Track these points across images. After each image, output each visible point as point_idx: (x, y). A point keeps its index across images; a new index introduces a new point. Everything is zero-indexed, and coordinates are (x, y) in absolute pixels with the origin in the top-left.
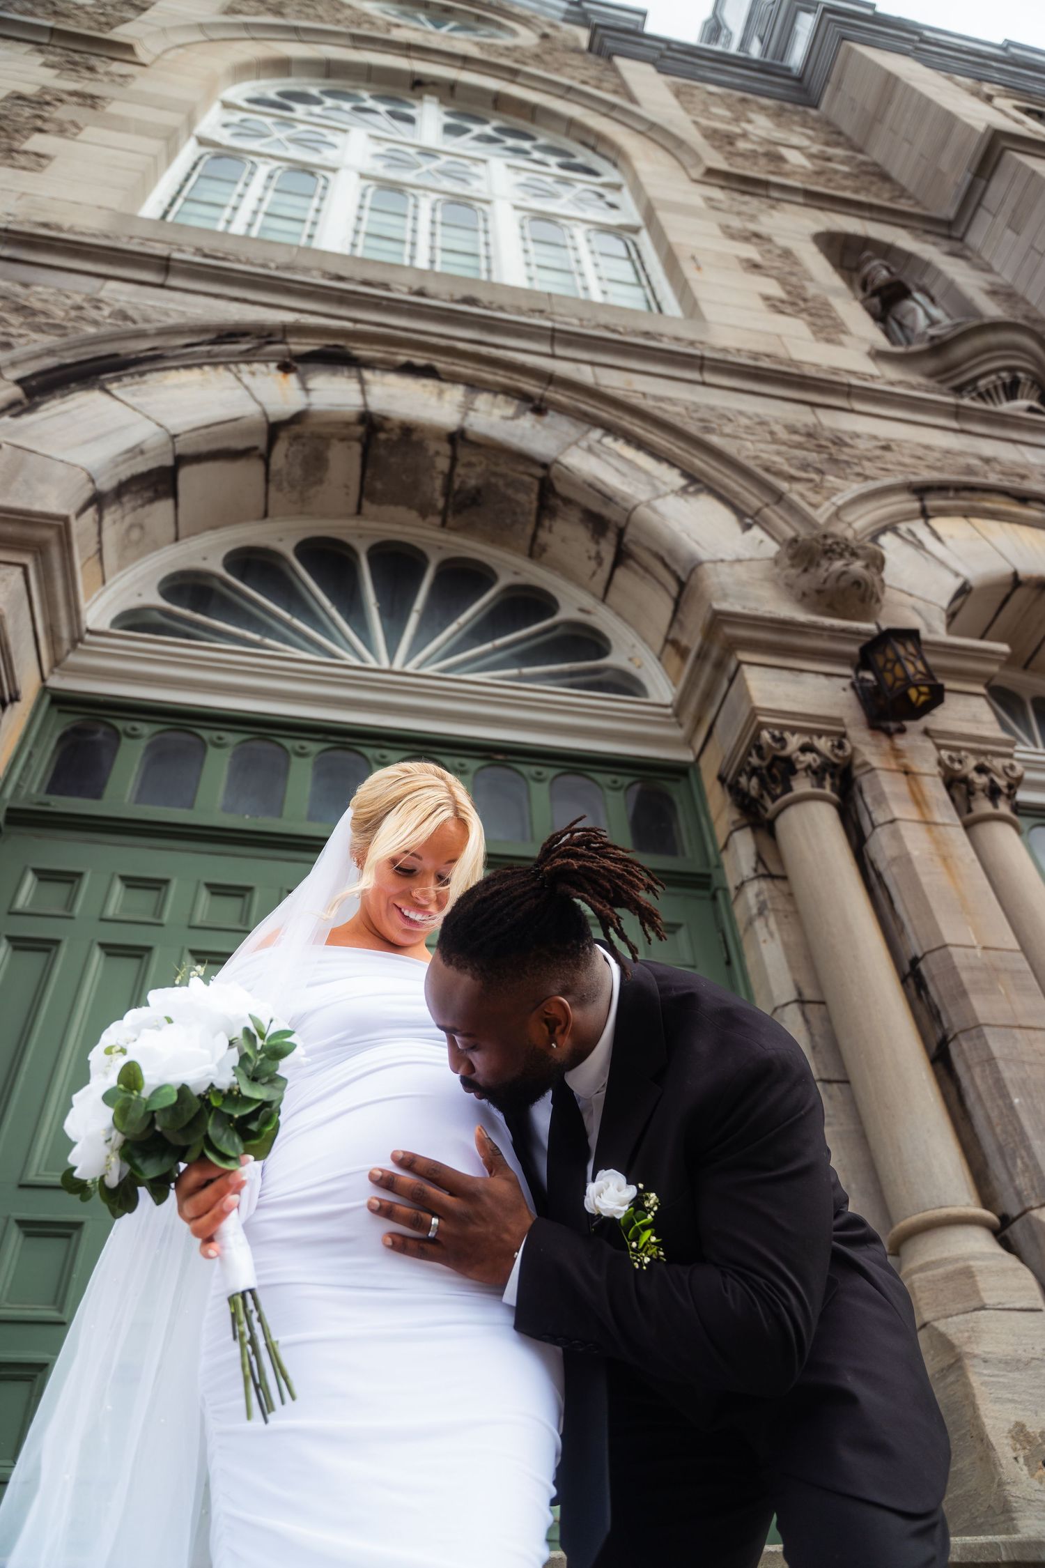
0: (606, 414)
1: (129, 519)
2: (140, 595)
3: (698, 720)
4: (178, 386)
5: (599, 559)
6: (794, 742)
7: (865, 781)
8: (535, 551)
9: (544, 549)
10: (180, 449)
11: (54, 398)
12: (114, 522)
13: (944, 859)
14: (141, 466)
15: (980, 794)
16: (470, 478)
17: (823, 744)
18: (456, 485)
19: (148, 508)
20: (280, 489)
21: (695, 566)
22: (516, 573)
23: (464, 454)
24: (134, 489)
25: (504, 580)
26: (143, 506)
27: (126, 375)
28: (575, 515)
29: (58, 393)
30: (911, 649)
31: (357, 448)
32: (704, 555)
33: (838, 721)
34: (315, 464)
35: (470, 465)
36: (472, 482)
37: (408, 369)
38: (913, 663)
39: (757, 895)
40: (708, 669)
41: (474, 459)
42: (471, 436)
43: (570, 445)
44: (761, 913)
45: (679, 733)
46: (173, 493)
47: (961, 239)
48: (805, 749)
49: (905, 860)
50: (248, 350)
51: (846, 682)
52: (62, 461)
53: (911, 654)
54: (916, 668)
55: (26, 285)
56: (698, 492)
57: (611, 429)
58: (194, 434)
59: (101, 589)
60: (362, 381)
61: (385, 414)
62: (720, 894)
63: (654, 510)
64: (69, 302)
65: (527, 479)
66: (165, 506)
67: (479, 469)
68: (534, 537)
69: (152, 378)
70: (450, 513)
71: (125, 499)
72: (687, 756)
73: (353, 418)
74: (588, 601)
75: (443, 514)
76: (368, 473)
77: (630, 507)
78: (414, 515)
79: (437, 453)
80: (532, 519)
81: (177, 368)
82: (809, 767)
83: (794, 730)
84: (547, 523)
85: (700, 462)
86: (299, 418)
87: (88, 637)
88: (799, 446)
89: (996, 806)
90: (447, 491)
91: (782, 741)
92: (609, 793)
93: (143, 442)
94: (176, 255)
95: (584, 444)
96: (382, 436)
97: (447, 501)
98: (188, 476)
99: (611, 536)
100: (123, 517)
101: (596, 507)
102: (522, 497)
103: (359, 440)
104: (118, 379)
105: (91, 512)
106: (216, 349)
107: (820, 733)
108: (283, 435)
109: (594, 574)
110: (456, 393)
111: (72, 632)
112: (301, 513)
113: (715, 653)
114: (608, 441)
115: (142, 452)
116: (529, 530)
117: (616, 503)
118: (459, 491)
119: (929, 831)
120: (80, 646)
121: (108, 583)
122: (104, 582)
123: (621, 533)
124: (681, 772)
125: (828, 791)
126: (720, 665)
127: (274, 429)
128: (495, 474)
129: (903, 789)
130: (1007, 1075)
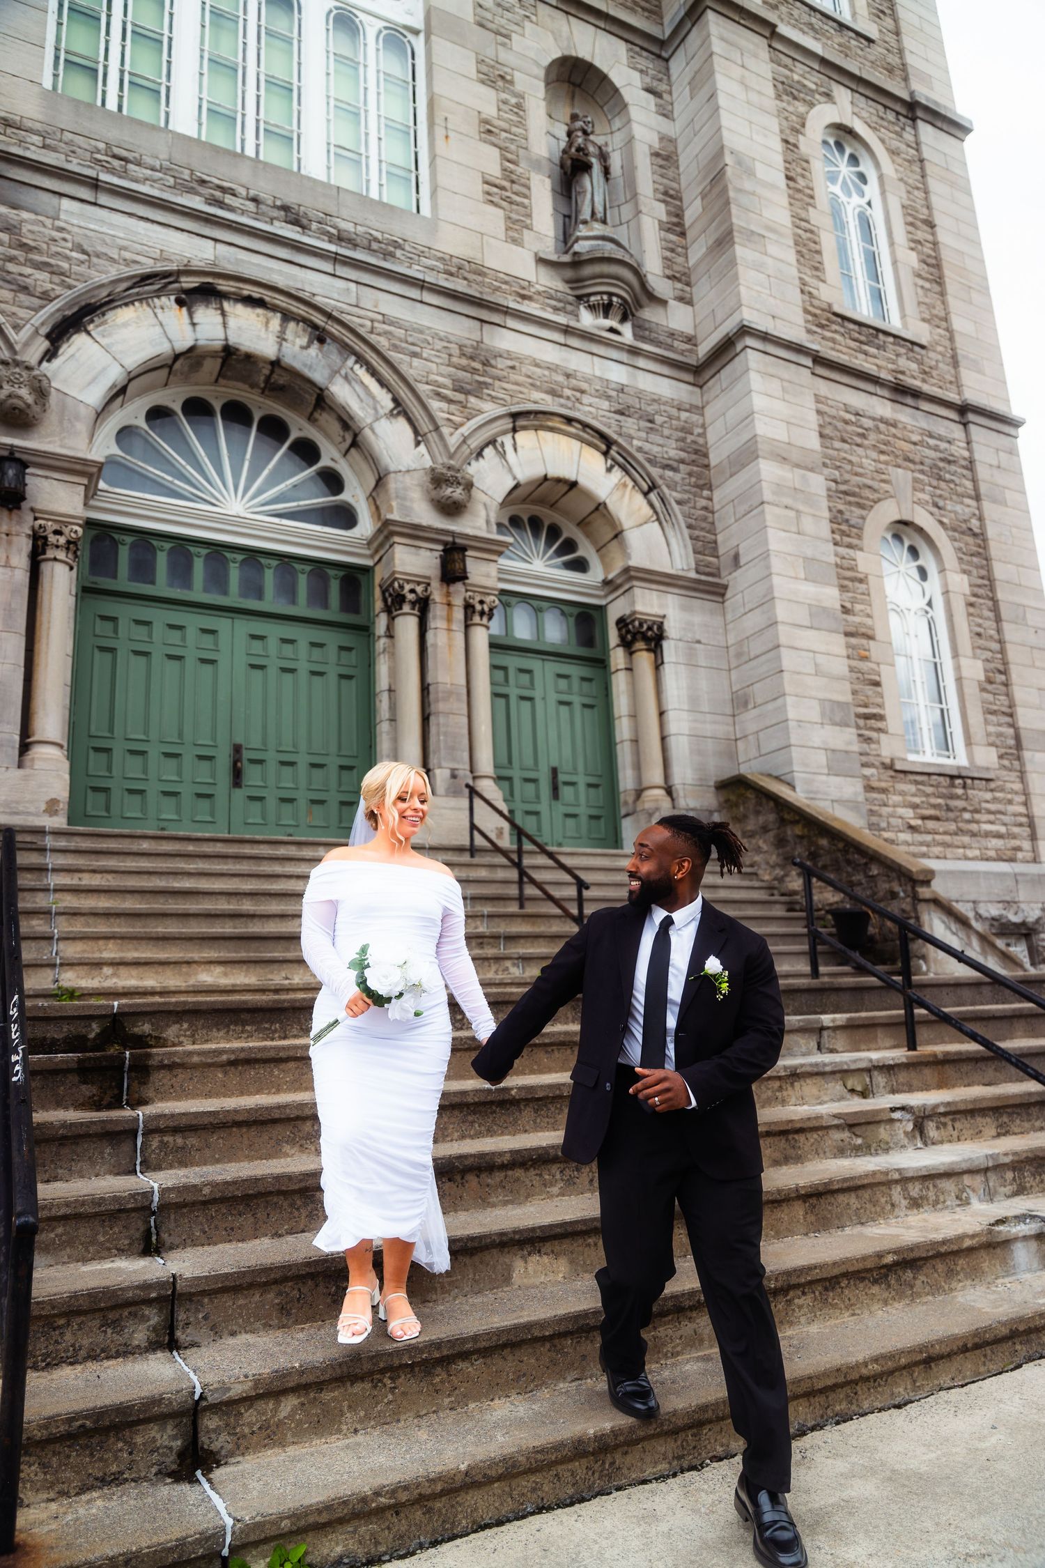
0: (356, 345)
2: (108, 447)
3: (376, 551)
4: (125, 325)
5: (344, 439)
6: (407, 587)
7: (432, 607)
8: (311, 419)
9: (316, 421)
10: (132, 375)
11: (64, 344)
13: (449, 647)
14: (115, 391)
15: (477, 614)
16: (280, 380)
17: (419, 589)
18: (272, 381)
20: (175, 377)
21: (388, 473)
22: (300, 430)
23: (277, 370)
27: (95, 318)
28: (334, 415)
29: (66, 339)
31: (220, 361)
32: (392, 468)
33: (429, 578)
34: (196, 366)
35: (281, 375)
36: (281, 382)
37: (249, 301)
39: (384, 644)
40: (381, 538)
41: (283, 373)
42: (283, 364)
43: (335, 372)
44: (383, 653)
45: (368, 552)
46: (124, 392)
47: (667, 60)
48: (412, 591)
49: (435, 646)
50: (159, 290)
51: (437, 554)
52: (82, 402)
56: (399, 413)
57: (360, 359)
58: (138, 367)
60: (223, 314)
61: (237, 345)
62: (371, 637)
63: (372, 430)
65: (311, 390)
66: (120, 398)
67: (286, 378)
68: (312, 414)
69: (110, 315)
70: (266, 391)
72: (370, 563)
73: (220, 347)
74: (337, 455)
75: (263, 389)
76: (224, 369)
77: (361, 426)
78: (246, 387)
79: (264, 366)
80: (312, 407)
81: (120, 306)
82: (411, 599)
83: (408, 582)
84: (319, 411)
85: (404, 393)
86: (192, 349)
87: (98, 493)
88: (464, 369)
89: (481, 620)
90: (267, 382)
91: (402, 587)
93: (115, 380)
95: (343, 372)
96: (234, 357)
97: (265, 386)
98: (132, 385)
99: (351, 433)
101: (345, 418)
102: (307, 396)
103: (222, 356)
104: (92, 321)
106: (141, 290)
107: (419, 583)
108: (182, 357)
109: (341, 444)
110: (275, 324)
111: (93, 493)
112: (185, 390)
113: (385, 533)
114: (357, 367)
115: (115, 386)
116: (309, 410)
117: (354, 420)
118: (273, 384)
119: (450, 634)
120: (95, 497)
123: (355, 435)
124: (367, 570)
125: (416, 612)
126: (387, 538)
127: (177, 357)
128: (294, 383)
129: (445, 613)
130: (442, 729)
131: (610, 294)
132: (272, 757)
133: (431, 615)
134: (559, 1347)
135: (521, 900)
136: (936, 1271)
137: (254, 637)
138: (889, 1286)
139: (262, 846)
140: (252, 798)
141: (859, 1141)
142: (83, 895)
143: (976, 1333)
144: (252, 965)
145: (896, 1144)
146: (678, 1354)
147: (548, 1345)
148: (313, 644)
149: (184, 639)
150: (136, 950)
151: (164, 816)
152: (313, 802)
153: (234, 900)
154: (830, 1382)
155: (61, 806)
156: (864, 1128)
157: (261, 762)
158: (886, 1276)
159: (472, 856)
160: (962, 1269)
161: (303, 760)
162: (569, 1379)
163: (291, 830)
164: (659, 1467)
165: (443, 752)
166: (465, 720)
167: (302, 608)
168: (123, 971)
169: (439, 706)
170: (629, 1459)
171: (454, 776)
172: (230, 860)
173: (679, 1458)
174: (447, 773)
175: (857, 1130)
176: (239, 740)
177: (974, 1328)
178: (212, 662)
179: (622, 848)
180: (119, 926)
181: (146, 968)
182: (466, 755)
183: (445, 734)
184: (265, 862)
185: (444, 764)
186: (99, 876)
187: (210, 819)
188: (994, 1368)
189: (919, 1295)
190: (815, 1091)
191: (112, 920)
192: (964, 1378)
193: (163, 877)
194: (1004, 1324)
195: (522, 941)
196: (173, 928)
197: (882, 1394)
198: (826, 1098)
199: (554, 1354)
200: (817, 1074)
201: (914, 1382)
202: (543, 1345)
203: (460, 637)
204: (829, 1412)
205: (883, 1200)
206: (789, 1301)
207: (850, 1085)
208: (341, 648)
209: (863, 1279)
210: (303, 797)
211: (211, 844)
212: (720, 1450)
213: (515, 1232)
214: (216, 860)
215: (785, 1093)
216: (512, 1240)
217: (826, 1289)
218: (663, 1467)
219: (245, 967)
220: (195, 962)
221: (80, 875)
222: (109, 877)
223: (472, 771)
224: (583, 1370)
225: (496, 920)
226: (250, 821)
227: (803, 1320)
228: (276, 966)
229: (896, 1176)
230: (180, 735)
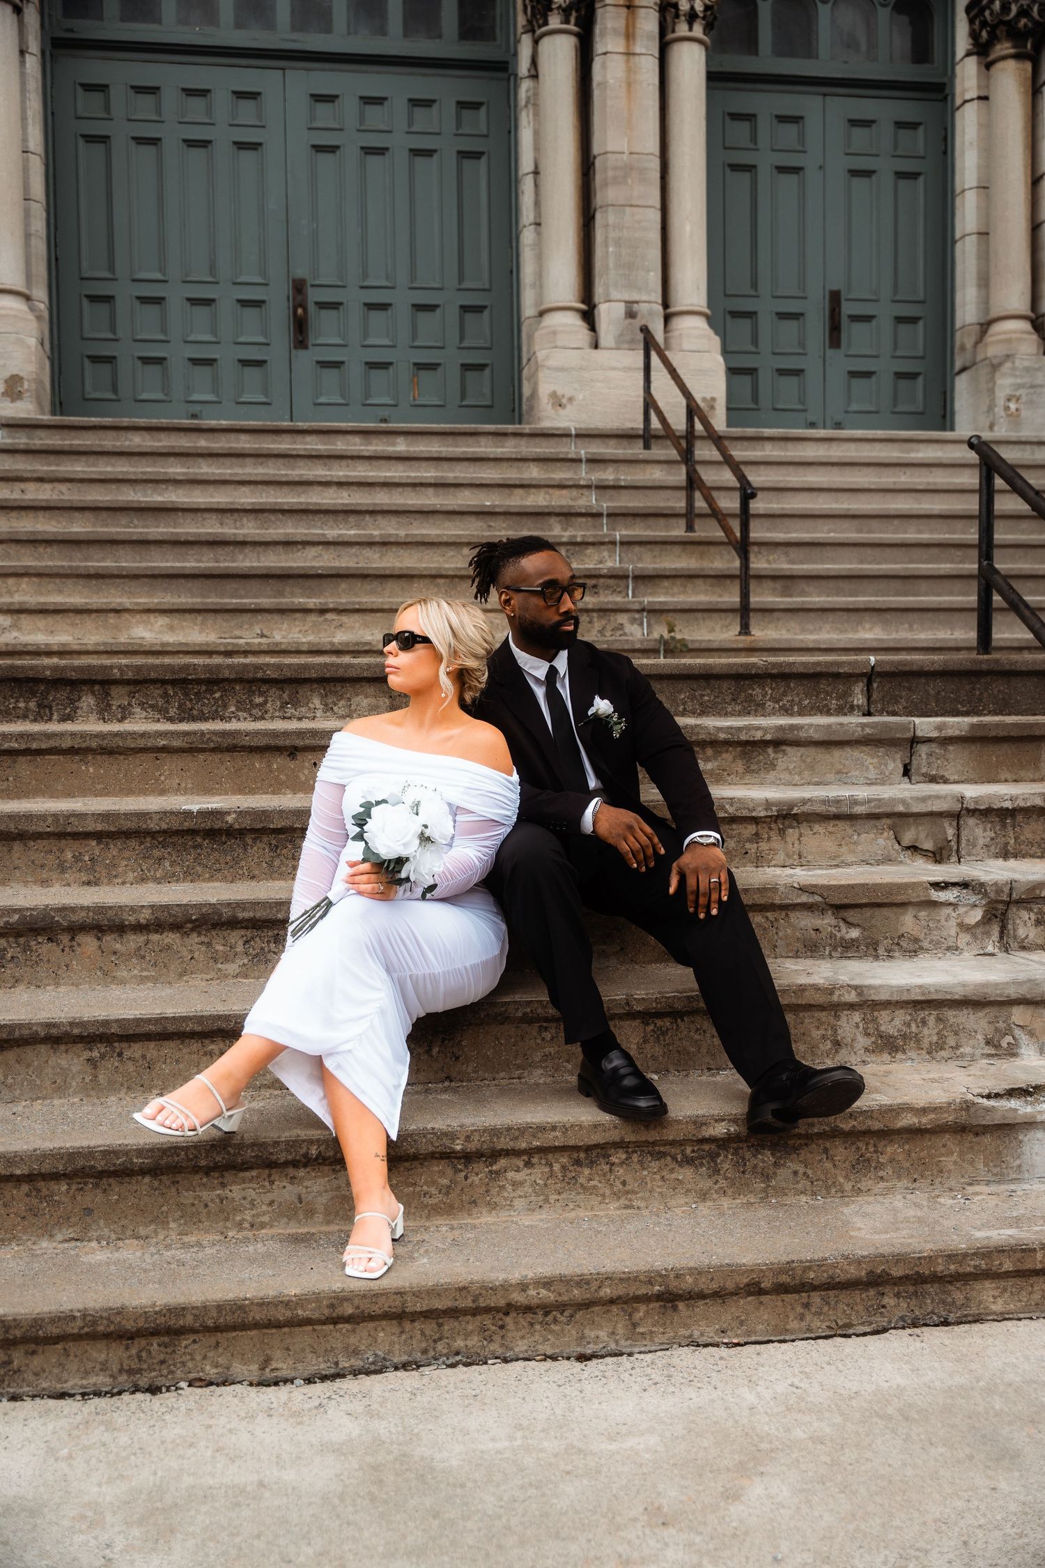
7: (600, 14)
13: (629, 85)
15: (683, 18)
39: (527, 91)
44: (526, 106)
49: (603, 84)
62: (512, 78)
82: (560, 7)
89: (691, 29)
119: (628, 61)
125: (572, 27)
129: (620, 24)
130: (612, 235)
132: (354, 298)
133: (597, 30)
134: (45, 1192)
135: (690, 517)
136: (830, 1158)
137: (318, 98)
138: (717, 1171)
139: (309, 438)
140: (324, 364)
141: (854, 933)
142: (14, 514)
143: (787, 1268)
144: (211, 616)
145: (937, 944)
146: (263, 1226)
147: (25, 1188)
148: (415, 103)
149: (209, 110)
150: (60, 592)
151: (195, 397)
152: (420, 366)
153: (228, 520)
154: (440, 1304)
155: (26, 385)
156: (868, 912)
157: (335, 306)
158: (713, 1157)
159: (647, 446)
160: (891, 1161)
161: (402, 300)
162: (59, 1237)
163: (385, 412)
164: (93, 1379)
165: (612, 273)
166: (656, 216)
167: (394, 42)
168: (25, 620)
169: (606, 194)
170: (36, 1362)
171: (631, 315)
172: (248, 460)
173: (131, 1372)
174: (620, 309)
175: (852, 915)
176: (300, 272)
177: (784, 1259)
178: (254, 146)
179: (952, 429)
180: (51, 558)
181: (58, 617)
182: (655, 278)
183: (618, 242)
184: (301, 463)
185: (615, 294)
186: (48, 486)
187: (262, 399)
188: (820, 1325)
189: (782, 1192)
190: (829, 845)
191: (41, 549)
192: (749, 1333)
193: (139, 487)
194: (859, 1262)
195: (666, 583)
196: (127, 561)
197: (557, 1335)
198: (850, 858)
199: (35, 1201)
200: (837, 817)
201: (635, 1325)
202: (18, 1187)
203: (649, 66)
204: (440, 1347)
205: (817, 1034)
206: (497, 1173)
207: (908, 838)
208: (462, 105)
209: (661, 1156)
210: (404, 358)
211: (233, 436)
212: (211, 1372)
213: (71, 1024)
214: (228, 461)
215: (764, 846)
216: (67, 1034)
217: (578, 1162)
218: (102, 1380)
219: (200, 618)
220: (127, 610)
221: (22, 485)
222: (63, 487)
223: (666, 305)
224: (86, 1229)
225: (637, 549)
226: (323, 400)
227: (519, 1203)
228: (246, 617)
229: (852, 997)
230: (212, 269)
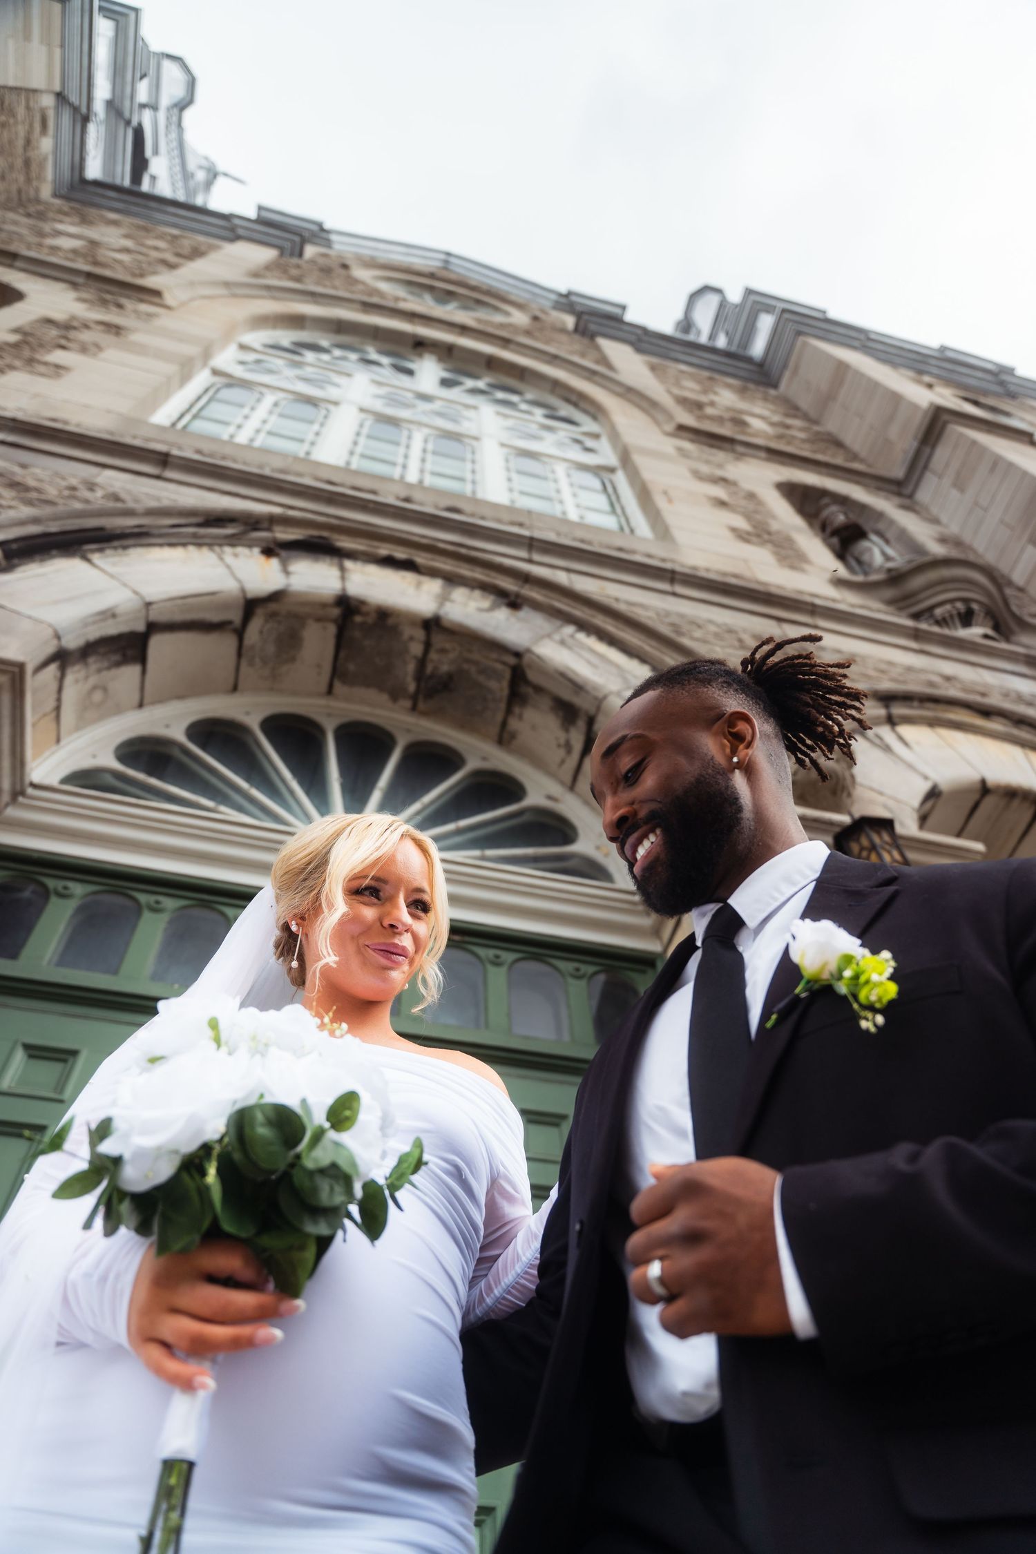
0: (579, 612)
1: (93, 680)
2: (94, 756)
4: (162, 562)
5: (568, 747)
8: (504, 738)
9: (513, 736)
10: (154, 616)
11: (33, 561)
12: (77, 681)
14: (112, 629)
16: (442, 663)
18: (429, 669)
19: (115, 672)
20: (251, 664)
22: (484, 759)
23: (438, 640)
24: (102, 650)
25: (472, 764)
26: (109, 668)
27: (109, 548)
28: (546, 703)
29: (37, 557)
30: (886, 837)
31: (332, 629)
34: (289, 642)
35: (443, 651)
36: (445, 668)
37: (389, 562)
38: (889, 852)
41: (448, 646)
42: (445, 623)
43: (543, 637)
45: (645, 922)
46: (142, 659)
47: (911, 496)
50: (233, 536)
52: (30, 617)
53: (887, 843)
54: (892, 856)
55: (24, 466)
57: (583, 626)
58: (168, 604)
59: (54, 748)
60: (342, 569)
61: (363, 598)
64: (64, 483)
65: (499, 666)
66: (131, 673)
67: (452, 656)
68: (504, 724)
69: (135, 552)
70: (421, 697)
71: (91, 660)
72: (654, 946)
73: (331, 600)
74: (556, 789)
75: (415, 698)
76: (342, 654)
77: (600, 695)
78: (384, 698)
79: (411, 638)
80: (503, 706)
81: (161, 545)
84: (517, 710)
86: (276, 596)
87: (30, 791)
90: (420, 675)
92: (571, 981)
93: (116, 606)
94: (175, 452)
95: (557, 637)
96: (358, 619)
97: (418, 687)
98: (158, 646)
99: (581, 724)
100: (87, 678)
101: (567, 695)
102: (493, 684)
103: (335, 621)
104: (101, 550)
105: (53, 669)
106: (202, 531)
108: (260, 613)
109: (563, 762)
110: (434, 586)
111: (13, 784)
112: (271, 689)
114: (581, 636)
115: (114, 616)
116: (499, 717)
117: (587, 692)
118: (432, 676)
120: (21, 799)
121: (63, 743)
122: (58, 741)
123: (591, 721)
124: (646, 962)
127: (251, 605)
128: (468, 661)
131: (966, 601)
